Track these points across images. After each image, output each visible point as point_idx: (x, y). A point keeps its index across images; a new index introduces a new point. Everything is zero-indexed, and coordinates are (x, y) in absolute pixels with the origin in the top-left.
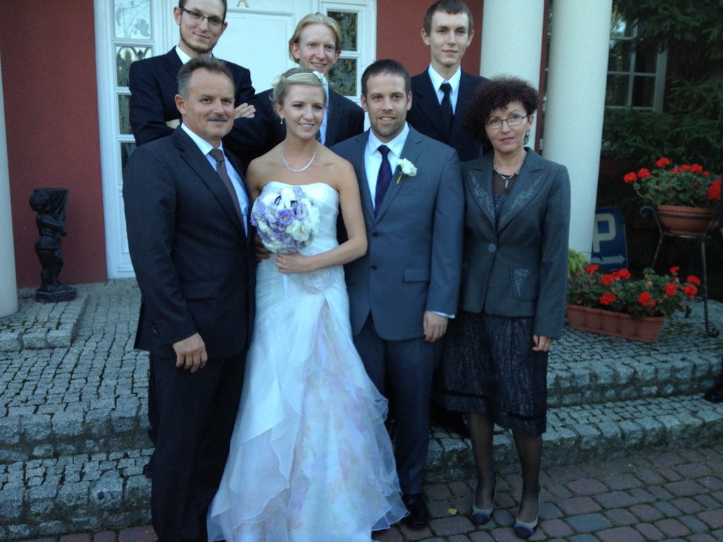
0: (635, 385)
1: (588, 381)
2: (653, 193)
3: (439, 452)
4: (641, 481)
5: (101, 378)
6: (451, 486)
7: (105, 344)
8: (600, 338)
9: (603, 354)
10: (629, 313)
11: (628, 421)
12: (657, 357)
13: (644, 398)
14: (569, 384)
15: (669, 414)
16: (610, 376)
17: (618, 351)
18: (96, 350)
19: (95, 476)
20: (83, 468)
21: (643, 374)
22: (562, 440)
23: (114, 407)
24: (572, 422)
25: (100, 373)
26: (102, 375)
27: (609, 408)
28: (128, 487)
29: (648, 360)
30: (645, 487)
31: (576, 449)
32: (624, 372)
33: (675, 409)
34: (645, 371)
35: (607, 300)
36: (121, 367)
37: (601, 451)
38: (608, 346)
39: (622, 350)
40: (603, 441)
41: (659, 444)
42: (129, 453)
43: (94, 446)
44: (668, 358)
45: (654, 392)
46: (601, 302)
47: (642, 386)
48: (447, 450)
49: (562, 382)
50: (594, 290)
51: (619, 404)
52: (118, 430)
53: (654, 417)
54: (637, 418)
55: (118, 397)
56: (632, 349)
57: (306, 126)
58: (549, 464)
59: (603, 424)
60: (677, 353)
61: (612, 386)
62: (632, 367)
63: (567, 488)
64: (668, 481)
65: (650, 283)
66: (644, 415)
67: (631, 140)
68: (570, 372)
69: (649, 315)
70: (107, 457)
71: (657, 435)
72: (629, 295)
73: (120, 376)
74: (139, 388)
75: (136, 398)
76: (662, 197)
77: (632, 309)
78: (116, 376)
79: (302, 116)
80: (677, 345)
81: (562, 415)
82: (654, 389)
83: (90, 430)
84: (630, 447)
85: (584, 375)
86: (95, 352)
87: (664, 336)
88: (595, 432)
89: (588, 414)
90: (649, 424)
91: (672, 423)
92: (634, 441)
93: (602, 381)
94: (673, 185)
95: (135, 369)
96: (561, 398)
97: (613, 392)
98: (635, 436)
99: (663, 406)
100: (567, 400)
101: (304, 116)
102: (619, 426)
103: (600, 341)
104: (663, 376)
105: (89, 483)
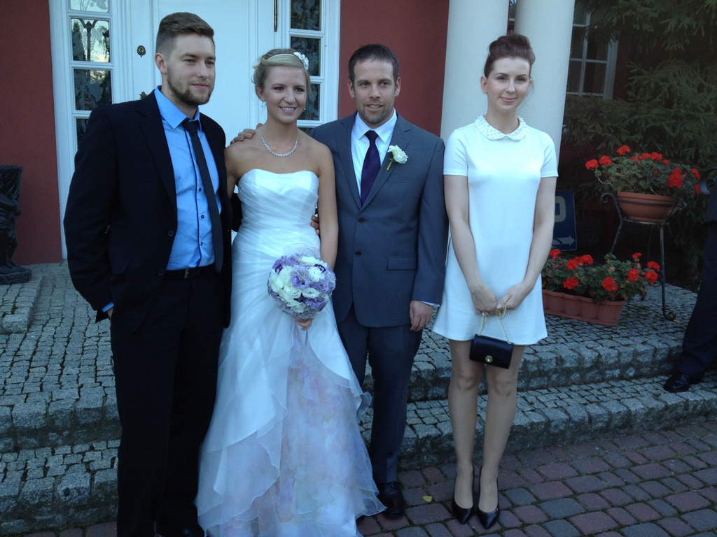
0: (599, 369)
1: (555, 364)
2: (613, 179)
3: (413, 438)
4: (609, 464)
5: (62, 365)
6: (425, 473)
7: (64, 329)
8: (562, 321)
9: (567, 337)
10: (591, 297)
11: (594, 404)
12: (619, 340)
13: (607, 380)
14: (536, 368)
15: (633, 397)
16: (576, 360)
17: (581, 335)
18: (55, 336)
19: (60, 470)
20: (46, 462)
21: (606, 358)
22: (532, 424)
23: (78, 397)
24: (541, 406)
25: (61, 361)
26: (63, 362)
27: (575, 391)
28: (95, 482)
29: (610, 343)
30: (613, 470)
31: (545, 433)
32: (589, 355)
33: (638, 392)
34: (609, 354)
35: (570, 285)
36: (82, 354)
37: (568, 434)
38: (571, 329)
39: (585, 333)
40: (571, 425)
41: (624, 427)
42: (94, 446)
43: (58, 439)
44: (630, 342)
45: (617, 375)
46: (565, 286)
47: (606, 369)
48: (420, 437)
49: (530, 366)
50: (557, 274)
51: (584, 387)
52: (83, 422)
53: (619, 400)
54: (603, 401)
55: (82, 386)
56: (594, 332)
57: (288, 109)
58: (519, 448)
59: (571, 408)
60: (636, 336)
61: (577, 370)
62: (596, 351)
63: (538, 472)
64: (635, 464)
65: (613, 269)
66: (608, 399)
67: (591, 127)
68: (538, 357)
69: (610, 300)
70: (72, 450)
71: (623, 418)
72: (591, 280)
73: (82, 364)
74: (103, 376)
75: (101, 388)
76: (623, 184)
77: (594, 293)
78: (78, 363)
79: (283, 99)
80: (637, 328)
81: (531, 399)
82: (617, 372)
83: (53, 422)
84: (596, 430)
85: (551, 359)
86: (53, 337)
87: (623, 319)
88: (563, 416)
89: (554, 398)
90: (614, 408)
91: (636, 406)
92: (600, 425)
93: (568, 365)
94: (634, 173)
95: (97, 356)
96: (528, 382)
97: (578, 375)
98: (602, 419)
99: (626, 390)
100: (534, 384)
101: (285, 99)
102: (586, 410)
103: (562, 324)
104: (626, 359)
105: (53, 478)
